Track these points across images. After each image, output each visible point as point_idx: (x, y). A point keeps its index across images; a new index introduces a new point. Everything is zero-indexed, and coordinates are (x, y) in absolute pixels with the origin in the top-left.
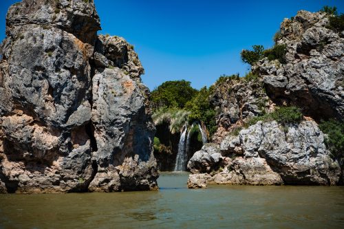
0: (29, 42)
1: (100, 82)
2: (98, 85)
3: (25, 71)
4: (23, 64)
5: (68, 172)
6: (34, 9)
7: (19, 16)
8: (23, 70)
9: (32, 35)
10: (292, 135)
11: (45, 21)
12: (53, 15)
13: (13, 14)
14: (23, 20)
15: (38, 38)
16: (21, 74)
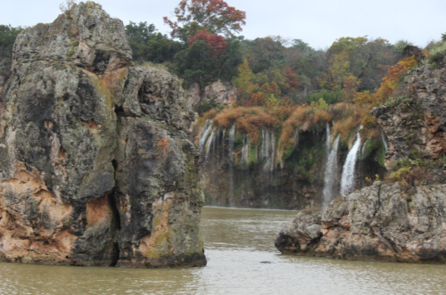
0: (38, 88)
1: (129, 136)
2: (126, 141)
3: (31, 127)
4: (29, 116)
5: (80, 257)
6: (47, 38)
7: (28, 49)
8: (29, 125)
9: (42, 78)
10: (418, 205)
11: (60, 58)
12: (70, 49)
13: (21, 45)
14: (33, 55)
15: (49, 82)
16: (26, 129)
